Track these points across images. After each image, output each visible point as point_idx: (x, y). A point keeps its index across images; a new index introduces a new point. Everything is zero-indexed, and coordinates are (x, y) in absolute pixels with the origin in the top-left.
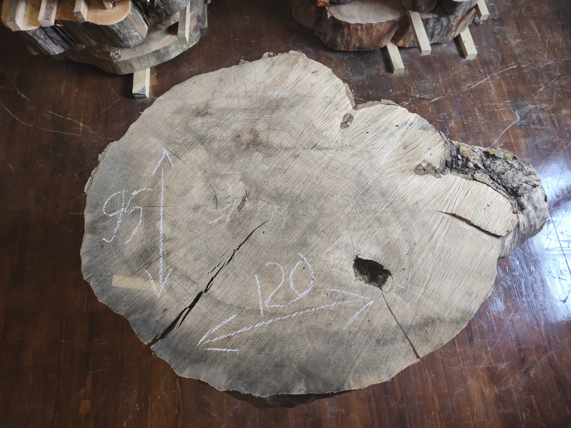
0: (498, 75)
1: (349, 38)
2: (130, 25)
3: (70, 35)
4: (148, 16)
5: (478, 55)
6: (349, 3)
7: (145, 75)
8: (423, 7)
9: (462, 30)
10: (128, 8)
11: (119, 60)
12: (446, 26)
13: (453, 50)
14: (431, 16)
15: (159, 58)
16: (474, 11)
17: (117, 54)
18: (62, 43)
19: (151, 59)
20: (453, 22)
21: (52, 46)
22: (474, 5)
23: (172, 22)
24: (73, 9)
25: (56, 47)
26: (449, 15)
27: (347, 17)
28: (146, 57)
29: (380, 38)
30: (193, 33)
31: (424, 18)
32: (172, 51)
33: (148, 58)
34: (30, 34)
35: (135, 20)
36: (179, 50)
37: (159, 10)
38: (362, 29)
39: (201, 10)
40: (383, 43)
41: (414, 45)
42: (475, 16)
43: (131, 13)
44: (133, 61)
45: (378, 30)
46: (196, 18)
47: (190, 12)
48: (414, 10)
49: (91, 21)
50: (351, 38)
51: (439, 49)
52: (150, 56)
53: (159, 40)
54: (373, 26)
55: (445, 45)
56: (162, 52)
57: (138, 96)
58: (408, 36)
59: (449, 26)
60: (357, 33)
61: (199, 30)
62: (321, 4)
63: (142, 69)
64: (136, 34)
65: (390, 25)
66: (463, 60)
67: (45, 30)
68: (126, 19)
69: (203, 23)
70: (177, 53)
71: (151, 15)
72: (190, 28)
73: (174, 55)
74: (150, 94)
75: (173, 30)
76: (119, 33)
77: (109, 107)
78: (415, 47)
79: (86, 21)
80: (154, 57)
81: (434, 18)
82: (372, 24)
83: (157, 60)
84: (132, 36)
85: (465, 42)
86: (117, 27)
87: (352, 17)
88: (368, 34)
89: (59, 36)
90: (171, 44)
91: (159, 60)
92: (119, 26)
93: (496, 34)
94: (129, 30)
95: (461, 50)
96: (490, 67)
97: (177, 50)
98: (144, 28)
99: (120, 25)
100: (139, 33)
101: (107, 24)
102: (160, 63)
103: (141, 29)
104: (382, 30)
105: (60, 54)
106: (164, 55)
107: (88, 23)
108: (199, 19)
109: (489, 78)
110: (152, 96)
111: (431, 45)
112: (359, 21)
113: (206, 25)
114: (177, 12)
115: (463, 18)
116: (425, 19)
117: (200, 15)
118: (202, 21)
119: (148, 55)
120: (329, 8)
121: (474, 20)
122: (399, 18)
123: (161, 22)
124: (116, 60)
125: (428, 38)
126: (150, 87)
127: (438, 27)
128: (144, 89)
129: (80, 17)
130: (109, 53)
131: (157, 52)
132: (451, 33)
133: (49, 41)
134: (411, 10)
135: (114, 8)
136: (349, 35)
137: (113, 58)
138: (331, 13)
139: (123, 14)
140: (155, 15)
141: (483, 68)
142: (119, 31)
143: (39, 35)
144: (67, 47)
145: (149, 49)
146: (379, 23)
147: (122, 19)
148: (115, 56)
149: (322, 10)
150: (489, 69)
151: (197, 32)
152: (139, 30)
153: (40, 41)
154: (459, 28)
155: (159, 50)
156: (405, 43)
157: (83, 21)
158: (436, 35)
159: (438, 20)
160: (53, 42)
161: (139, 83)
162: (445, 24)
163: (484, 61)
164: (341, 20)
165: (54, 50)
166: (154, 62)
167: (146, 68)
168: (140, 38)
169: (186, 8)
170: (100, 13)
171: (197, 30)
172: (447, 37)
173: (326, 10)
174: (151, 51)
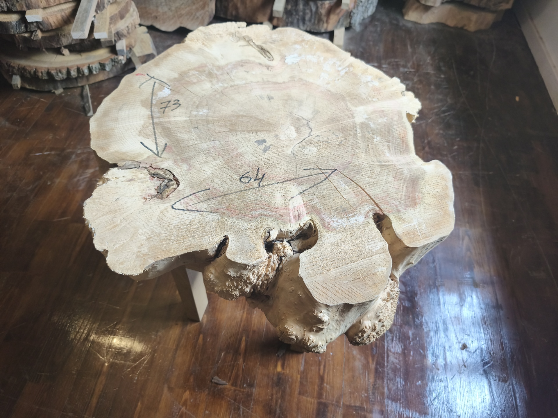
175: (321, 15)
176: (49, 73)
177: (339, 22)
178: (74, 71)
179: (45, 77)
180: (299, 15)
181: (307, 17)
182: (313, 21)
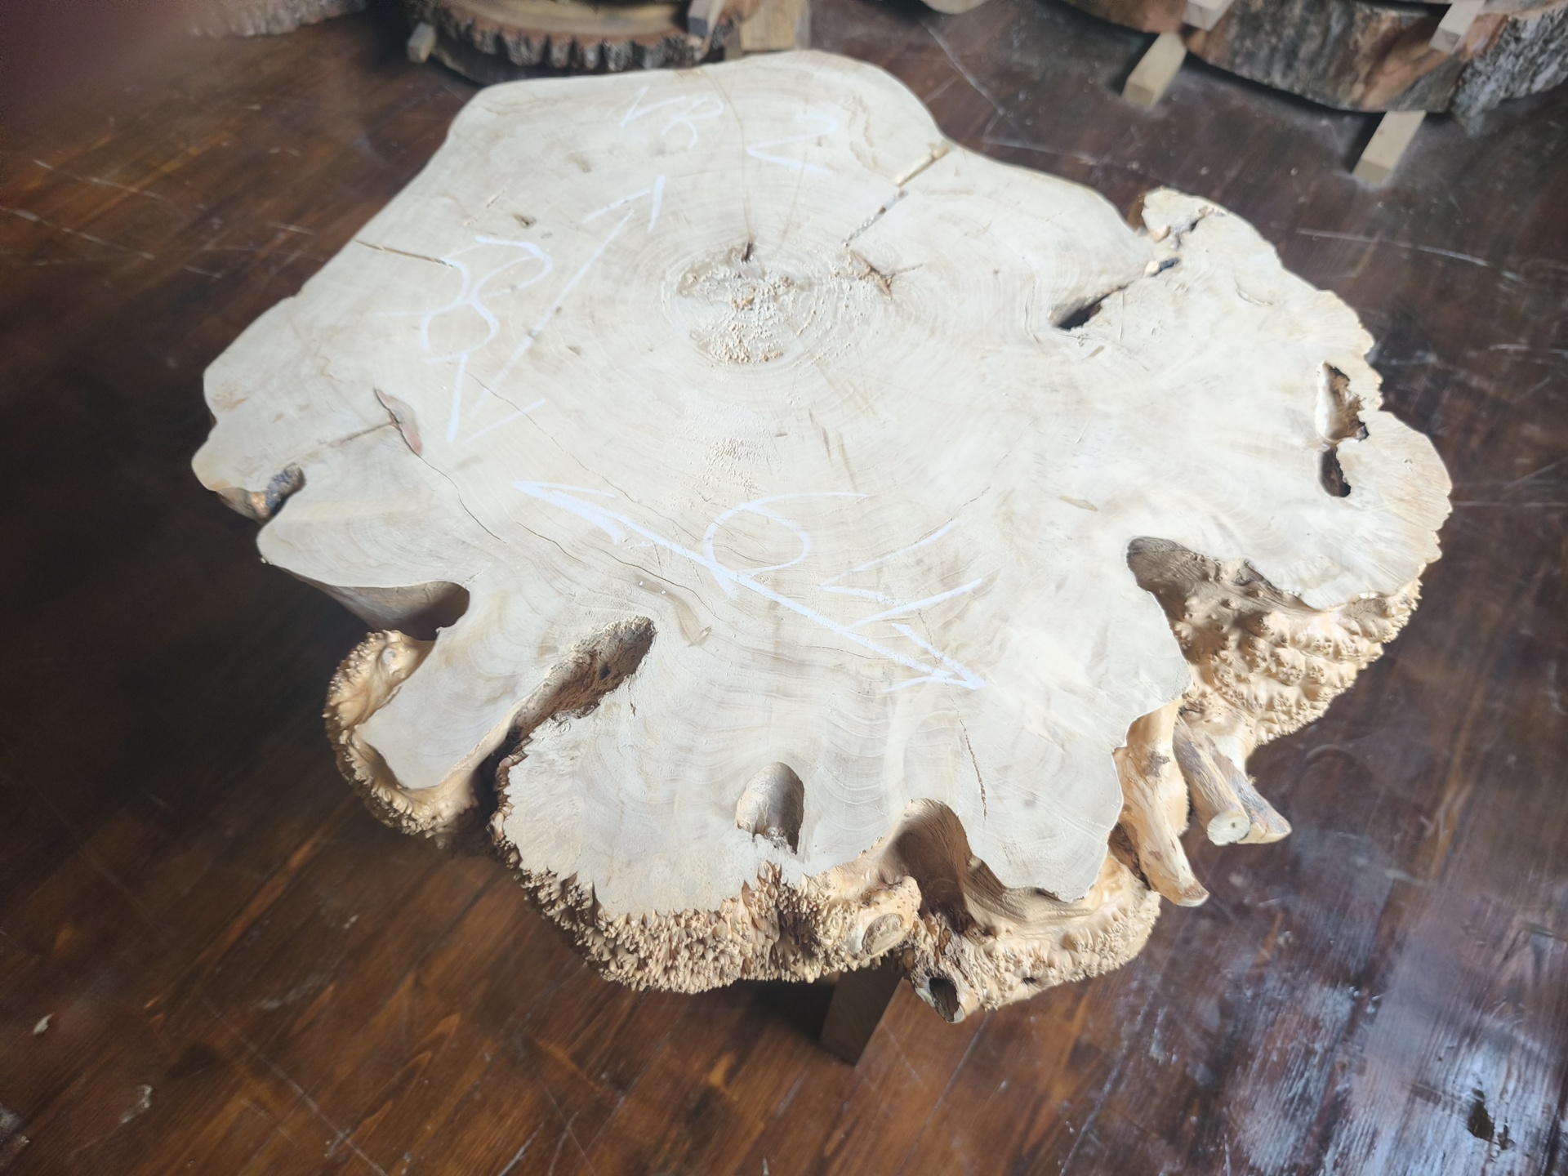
175: (1356, 51)
176: (499, 41)
177: (1411, 88)
178: (561, 49)
179: (489, 48)
180: (1280, 38)
181: (1307, 49)
182: (1321, 65)
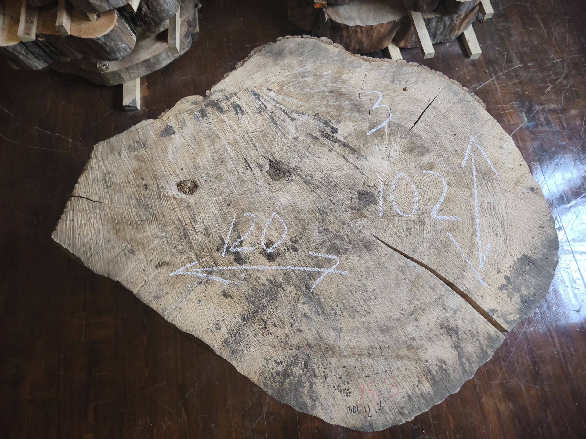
0: (503, 74)
1: (348, 41)
2: (117, 37)
3: (53, 49)
4: (136, 25)
5: (483, 54)
6: (347, 4)
7: (135, 86)
8: (425, 7)
9: (466, 28)
10: (114, 19)
11: (106, 72)
12: (449, 26)
13: (457, 49)
14: (433, 16)
15: (149, 67)
16: (477, 8)
17: (104, 65)
18: (45, 58)
19: (141, 68)
20: (457, 21)
21: (34, 61)
22: (478, 2)
23: (162, 29)
24: (55, 22)
25: (38, 62)
26: (452, 14)
27: (346, 19)
28: (136, 67)
29: (381, 39)
30: (183, 40)
31: (426, 18)
32: (162, 59)
33: (138, 67)
34: (10, 50)
35: (122, 31)
36: (171, 58)
37: (147, 19)
38: (362, 31)
39: (192, 15)
40: (384, 45)
41: (416, 45)
42: (478, 13)
43: (117, 25)
44: (122, 71)
45: (379, 32)
46: (186, 23)
47: (180, 17)
48: (415, 10)
49: (75, 34)
50: (351, 41)
51: (442, 49)
52: (139, 65)
53: (148, 48)
54: (374, 27)
55: (448, 44)
56: (152, 61)
57: (128, 108)
58: (410, 37)
59: (452, 25)
60: (356, 36)
61: (190, 35)
62: (318, 5)
63: (132, 80)
64: (124, 45)
65: (391, 26)
66: (467, 60)
67: (26, 45)
68: (112, 31)
69: (195, 28)
70: (169, 61)
71: (138, 24)
72: (181, 35)
73: (164, 64)
74: (141, 106)
75: (163, 37)
76: (105, 46)
77: (99, 121)
78: (417, 47)
79: (69, 34)
80: (144, 67)
81: (436, 17)
82: (372, 26)
83: (147, 70)
84: (119, 48)
85: (469, 41)
86: (103, 40)
87: (351, 19)
88: (368, 36)
89: (41, 51)
90: (162, 53)
91: (149, 69)
92: (105, 39)
93: (500, 31)
94: (116, 43)
95: (465, 49)
96: (495, 66)
97: (167, 58)
98: (132, 39)
99: (106, 37)
100: (127, 44)
101: (92, 37)
102: (151, 72)
103: (129, 40)
104: (383, 31)
105: (43, 69)
106: (155, 64)
107: (71, 36)
108: (190, 24)
109: (494, 78)
110: (144, 108)
111: (433, 45)
112: (358, 23)
113: (198, 29)
114: (166, 19)
115: (466, 16)
116: (428, 19)
117: (191, 19)
118: (193, 26)
119: (137, 64)
120: (326, 10)
121: (477, 17)
122: (400, 19)
123: (149, 30)
124: (103, 71)
125: (431, 38)
126: (141, 98)
127: (441, 26)
128: (134, 101)
129: (63, 31)
130: (96, 64)
131: (147, 61)
132: (454, 32)
133: (30, 56)
134: (412, 10)
135: (99, 19)
136: (349, 37)
137: (99, 69)
138: (328, 15)
139: (109, 26)
140: (143, 24)
141: (488, 68)
142: (106, 44)
143: (19, 50)
144: (51, 61)
145: (138, 59)
146: (379, 24)
147: (108, 31)
148: (103, 67)
149: (320, 12)
150: (494, 68)
151: (188, 38)
152: (127, 42)
153: (21, 57)
154: (462, 27)
155: (149, 59)
156: (407, 44)
157: (66, 35)
158: (439, 34)
159: (440, 20)
160: (35, 57)
161: (129, 94)
162: (448, 23)
163: (489, 60)
164: (339, 22)
165: (37, 65)
166: (144, 72)
167: (136, 78)
168: (128, 50)
169: (175, 15)
170: (84, 25)
171: (188, 36)
172: (450, 36)
173: (324, 12)
174: (141, 61)
